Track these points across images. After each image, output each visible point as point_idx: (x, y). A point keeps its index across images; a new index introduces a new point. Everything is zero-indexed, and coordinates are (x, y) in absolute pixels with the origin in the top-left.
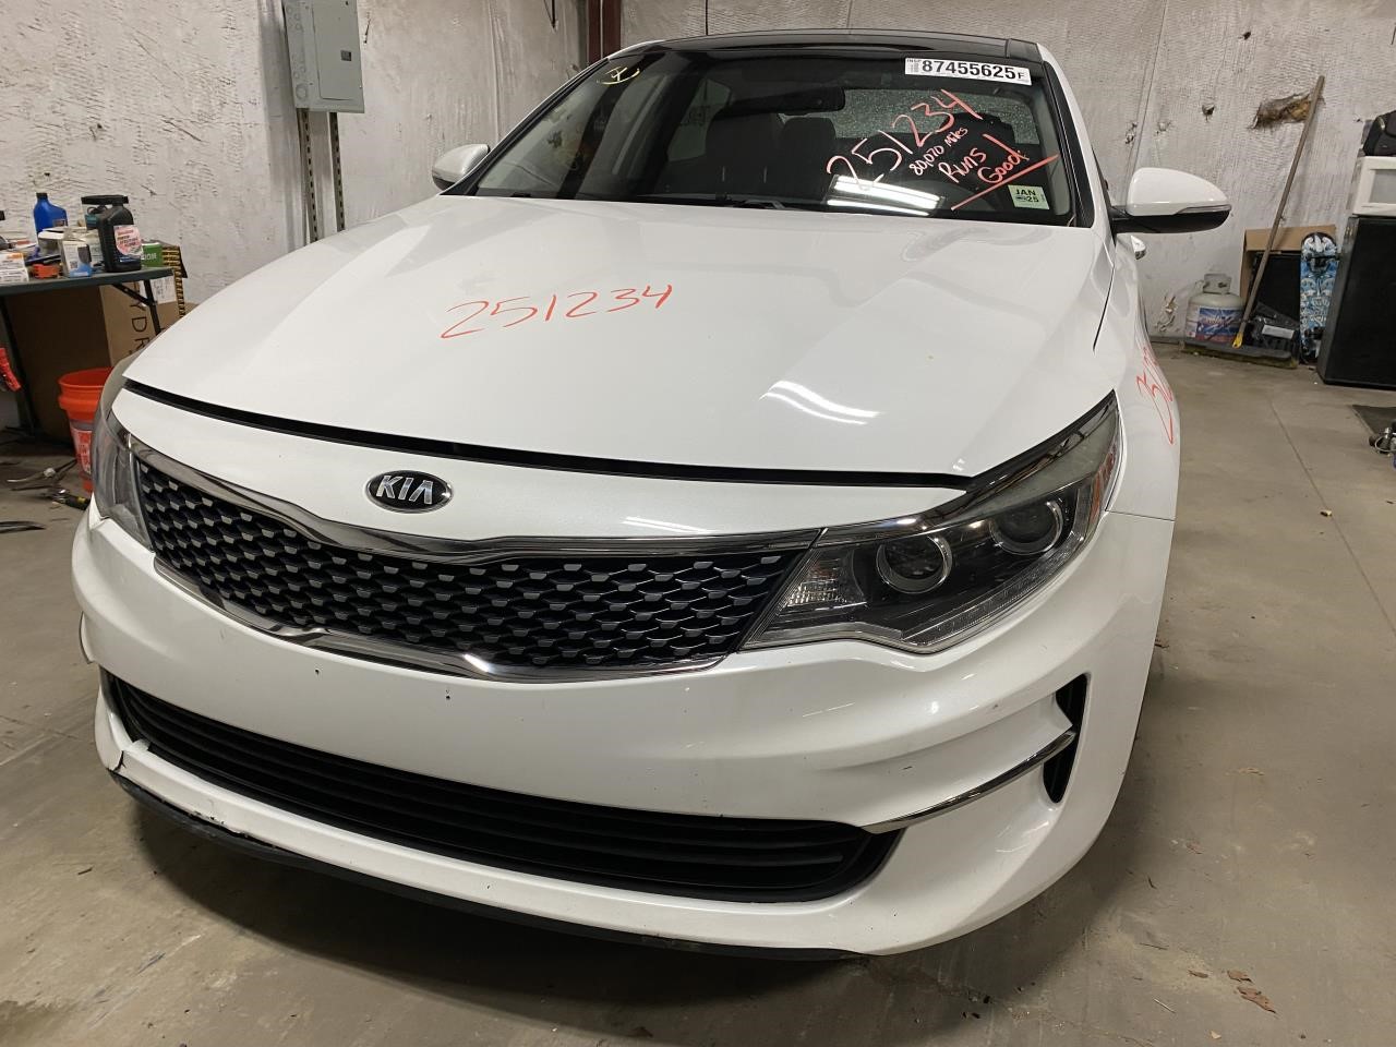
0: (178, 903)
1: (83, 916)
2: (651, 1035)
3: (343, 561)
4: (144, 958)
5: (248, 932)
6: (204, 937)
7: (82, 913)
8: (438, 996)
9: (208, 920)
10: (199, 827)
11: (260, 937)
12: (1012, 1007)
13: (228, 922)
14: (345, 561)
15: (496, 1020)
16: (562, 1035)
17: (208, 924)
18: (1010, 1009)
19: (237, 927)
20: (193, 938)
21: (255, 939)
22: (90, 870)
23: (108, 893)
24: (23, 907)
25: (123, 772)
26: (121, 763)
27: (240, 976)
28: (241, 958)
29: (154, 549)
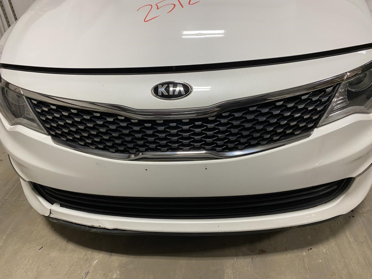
0: (82, 250)
1: (50, 265)
2: (266, 252)
3: (150, 125)
4: (82, 274)
5: (113, 254)
6: (99, 261)
7: (49, 264)
8: (192, 258)
9: (97, 254)
10: (94, 230)
11: (119, 255)
12: (360, 210)
13: (104, 252)
14: (151, 124)
15: (215, 261)
16: (239, 260)
17: (97, 255)
18: (360, 212)
19: (108, 253)
20: (95, 262)
21: (117, 256)
22: (42, 247)
23: (54, 254)
24: (25, 268)
25: (52, 216)
26: (50, 213)
27: (120, 271)
28: (117, 264)
29: (50, 134)
